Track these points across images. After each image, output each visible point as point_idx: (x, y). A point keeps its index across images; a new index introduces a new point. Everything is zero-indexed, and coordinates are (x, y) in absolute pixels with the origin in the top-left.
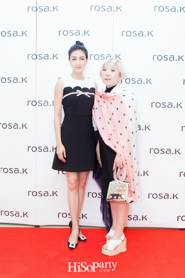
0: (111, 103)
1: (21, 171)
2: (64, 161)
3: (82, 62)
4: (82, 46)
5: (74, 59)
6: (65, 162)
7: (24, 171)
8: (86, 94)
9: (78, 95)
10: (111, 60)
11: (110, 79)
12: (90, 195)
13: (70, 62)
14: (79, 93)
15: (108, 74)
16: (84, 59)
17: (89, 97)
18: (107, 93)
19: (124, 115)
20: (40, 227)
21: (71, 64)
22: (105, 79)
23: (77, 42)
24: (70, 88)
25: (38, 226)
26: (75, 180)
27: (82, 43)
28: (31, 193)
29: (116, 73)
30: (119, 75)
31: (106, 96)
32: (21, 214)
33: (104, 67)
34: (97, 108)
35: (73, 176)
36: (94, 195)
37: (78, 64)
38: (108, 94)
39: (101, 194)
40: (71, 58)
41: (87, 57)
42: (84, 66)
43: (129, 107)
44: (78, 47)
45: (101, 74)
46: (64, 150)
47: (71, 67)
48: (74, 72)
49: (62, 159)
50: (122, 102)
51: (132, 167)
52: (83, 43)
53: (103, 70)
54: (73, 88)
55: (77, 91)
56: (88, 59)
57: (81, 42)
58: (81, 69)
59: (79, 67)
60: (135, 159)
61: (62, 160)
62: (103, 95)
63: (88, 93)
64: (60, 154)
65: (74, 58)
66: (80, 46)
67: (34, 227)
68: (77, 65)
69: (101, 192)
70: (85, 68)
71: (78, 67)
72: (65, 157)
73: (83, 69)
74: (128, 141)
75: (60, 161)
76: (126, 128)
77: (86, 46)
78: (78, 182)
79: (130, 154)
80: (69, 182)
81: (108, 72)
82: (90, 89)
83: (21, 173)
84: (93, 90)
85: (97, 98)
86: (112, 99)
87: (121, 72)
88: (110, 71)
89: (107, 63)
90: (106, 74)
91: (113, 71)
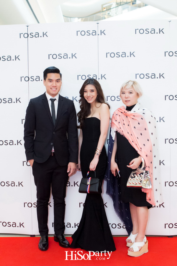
1: (17, 184)
7: (20, 184)
10: (128, 83)
11: (130, 101)
15: (127, 97)
19: (145, 129)
20: (36, 237)
22: (126, 101)
25: (34, 236)
28: (26, 205)
29: (134, 94)
30: (136, 95)
32: (18, 225)
33: (122, 90)
50: (142, 119)
53: (122, 93)
67: (30, 236)
74: (151, 151)
76: (148, 140)
83: (17, 186)
87: (138, 93)
88: (128, 94)
89: (125, 87)
90: (125, 96)
91: (131, 93)
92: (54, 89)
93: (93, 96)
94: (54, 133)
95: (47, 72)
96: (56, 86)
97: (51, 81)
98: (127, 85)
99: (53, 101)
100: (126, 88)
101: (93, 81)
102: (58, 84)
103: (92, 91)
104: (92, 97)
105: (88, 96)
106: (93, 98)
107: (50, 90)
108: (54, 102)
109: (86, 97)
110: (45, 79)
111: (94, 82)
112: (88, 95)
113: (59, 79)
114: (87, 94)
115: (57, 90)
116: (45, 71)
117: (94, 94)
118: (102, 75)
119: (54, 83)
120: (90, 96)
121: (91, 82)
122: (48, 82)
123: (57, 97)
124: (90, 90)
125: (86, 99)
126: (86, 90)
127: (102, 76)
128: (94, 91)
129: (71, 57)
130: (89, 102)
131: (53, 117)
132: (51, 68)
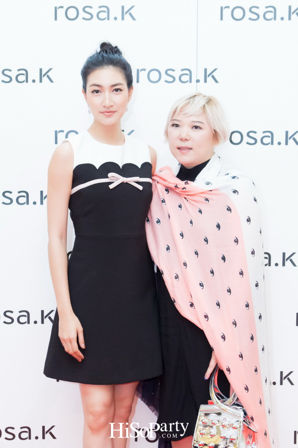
0: (200, 211)
2: (80, 356)
3: (118, 98)
4: (116, 56)
5: (97, 92)
6: (80, 360)
8: (132, 180)
9: (111, 187)
10: (192, 99)
11: (191, 149)
13: (86, 98)
14: (115, 180)
15: (184, 136)
16: (121, 90)
17: (141, 188)
18: (186, 183)
19: (235, 241)
21: (91, 104)
22: (179, 148)
23: (105, 46)
24: (89, 167)
26: (105, 406)
27: (116, 47)
29: (205, 133)
30: (212, 135)
31: (187, 189)
33: (174, 118)
34: (158, 222)
35: (99, 395)
37: (108, 103)
38: (191, 186)
40: (89, 89)
41: (130, 84)
42: (124, 106)
43: (249, 220)
44: (106, 60)
45: (167, 133)
46: (81, 329)
47: (89, 112)
48: (97, 123)
49: (75, 353)
50: (229, 209)
51: (256, 371)
52: (119, 47)
53: (173, 125)
54: (97, 168)
55: (110, 175)
56: (132, 88)
57: (114, 45)
58: (116, 116)
59: (109, 112)
60: (263, 350)
61: (75, 356)
62: (176, 186)
63: (137, 179)
64: (70, 341)
65: (97, 88)
66: (111, 56)
68: (104, 107)
70: (126, 113)
71: (106, 110)
72: (83, 346)
73: (121, 115)
74: (247, 306)
75: (70, 358)
76: (241, 273)
77: (127, 56)
78: (112, 409)
79: (252, 338)
80: (87, 410)
81: (185, 131)
82: (140, 167)
84: (147, 169)
85: (159, 191)
86: (203, 200)
87: (218, 130)
88: (190, 129)
89: (183, 108)
90: (180, 135)
91: (196, 127)
98: (188, 103)
100: (187, 111)
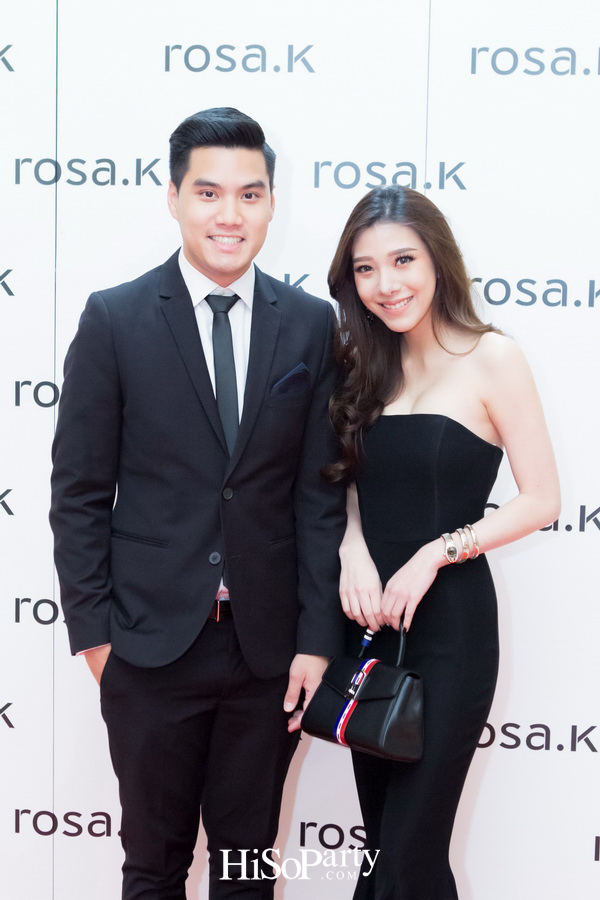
12: (312, 834)
36: (328, 836)
39: (362, 834)
69: (361, 823)
92: (226, 240)
93: (410, 288)
94: (229, 495)
95: (190, 137)
96: (239, 221)
97: (209, 195)
99: (222, 306)
101: (402, 200)
102: (253, 212)
103: (404, 259)
104: (405, 294)
105: (382, 294)
106: (414, 301)
107: (207, 244)
108: (231, 314)
109: (372, 300)
110: (177, 180)
111: (405, 205)
112: (385, 288)
113: (260, 185)
114: (378, 284)
115: (247, 247)
116: (177, 132)
117: (421, 275)
118: (442, 165)
119: (228, 208)
120: (397, 292)
121: (388, 211)
122: (196, 198)
123: (245, 288)
124: (390, 255)
125: (375, 308)
126: (369, 259)
127: (446, 172)
128: (411, 259)
129: (284, 66)
130: (397, 324)
131: (220, 405)
132: (215, 119)
